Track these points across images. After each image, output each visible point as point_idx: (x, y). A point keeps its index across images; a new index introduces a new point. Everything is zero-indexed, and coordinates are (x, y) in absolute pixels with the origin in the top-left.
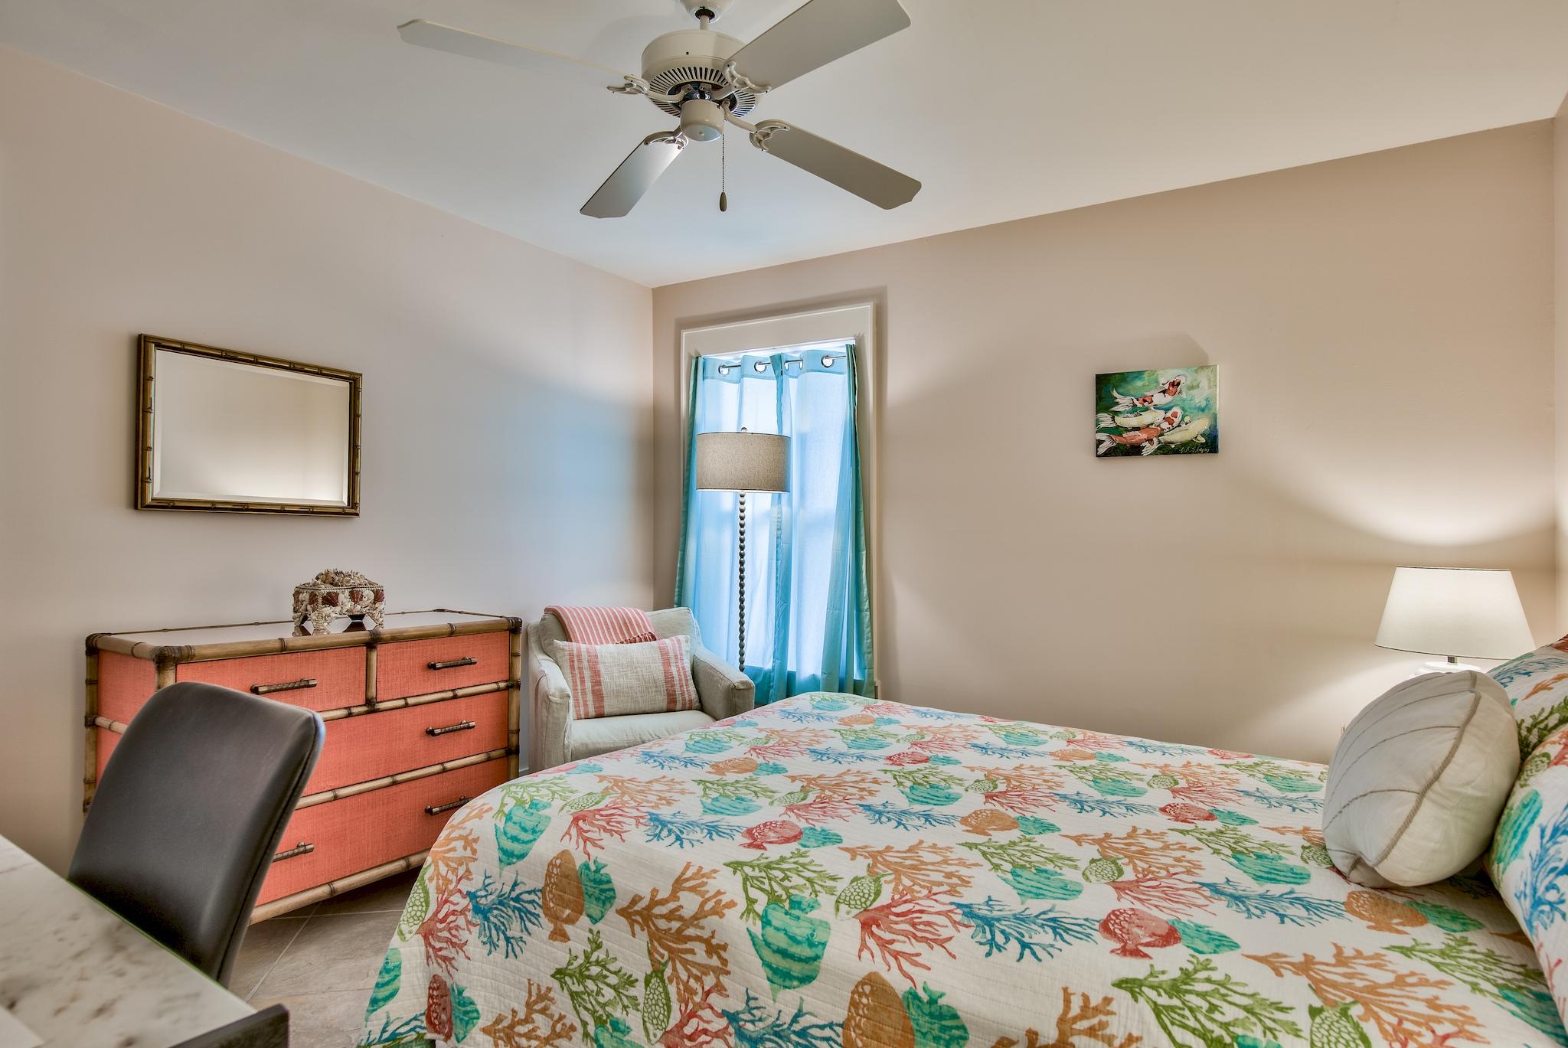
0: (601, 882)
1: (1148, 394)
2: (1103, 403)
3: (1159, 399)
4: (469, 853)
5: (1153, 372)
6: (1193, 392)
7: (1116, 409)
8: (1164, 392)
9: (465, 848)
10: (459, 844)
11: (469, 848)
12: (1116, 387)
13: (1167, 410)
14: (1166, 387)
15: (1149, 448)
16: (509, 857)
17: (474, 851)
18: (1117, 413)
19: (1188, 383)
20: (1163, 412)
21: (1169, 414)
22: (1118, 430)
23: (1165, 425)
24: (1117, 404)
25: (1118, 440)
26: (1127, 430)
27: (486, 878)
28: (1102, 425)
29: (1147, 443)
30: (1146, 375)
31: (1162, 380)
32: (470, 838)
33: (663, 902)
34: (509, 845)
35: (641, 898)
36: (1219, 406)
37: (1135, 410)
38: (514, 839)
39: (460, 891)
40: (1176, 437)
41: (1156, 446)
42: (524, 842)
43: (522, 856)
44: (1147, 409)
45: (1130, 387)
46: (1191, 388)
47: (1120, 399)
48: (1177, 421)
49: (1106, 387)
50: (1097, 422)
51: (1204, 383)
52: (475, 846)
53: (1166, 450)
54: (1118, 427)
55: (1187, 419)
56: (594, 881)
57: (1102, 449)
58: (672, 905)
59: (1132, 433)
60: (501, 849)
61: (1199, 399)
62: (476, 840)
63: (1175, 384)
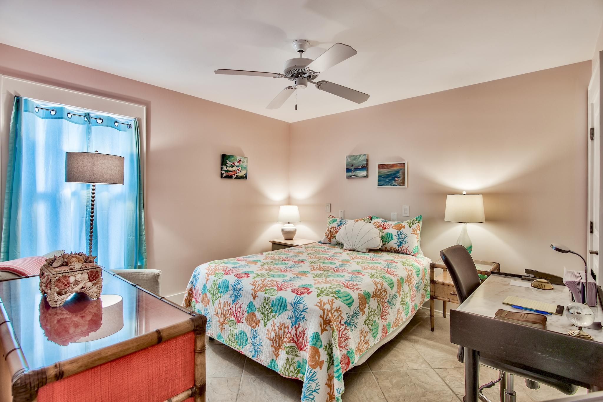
0: (368, 294)
1: (234, 162)
2: (224, 163)
3: (237, 164)
4: (339, 313)
5: (236, 156)
6: (243, 163)
7: (227, 165)
8: (238, 162)
9: (338, 313)
10: (335, 313)
11: (339, 312)
12: (227, 159)
13: (238, 167)
14: (238, 161)
15: (234, 177)
16: (350, 304)
17: (341, 311)
18: (227, 166)
19: (242, 161)
20: (237, 167)
21: (238, 168)
22: (227, 171)
23: (238, 171)
24: (227, 163)
25: (227, 174)
26: (229, 171)
27: (347, 314)
28: (224, 169)
29: (234, 175)
30: (234, 157)
31: (237, 159)
32: (337, 309)
33: (377, 289)
34: (348, 302)
35: (374, 291)
36: (248, 168)
37: (231, 166)
38: (347, 300)
39: (342, 325)
40: (240, 174)
41: (235, 176)
42: (350, 299)
43: (353, 301)
44: (234, 166)
45: (230, 159)
46: (243, 162)
47: (228, 162)
48: (240, 170)
49: (224, 158)
50: (222, 168)
51: (245, 162)
52: (340, 310)
53: (238, 178)
54: (227, 170)
55: (242, 170)
56: (367, 295)
57: (224, 176)
58: (378, 288)
59: (230, 172)
60: (347, 304)
61: (244, 166)
62: (339, 308)
63: (240, 161)
